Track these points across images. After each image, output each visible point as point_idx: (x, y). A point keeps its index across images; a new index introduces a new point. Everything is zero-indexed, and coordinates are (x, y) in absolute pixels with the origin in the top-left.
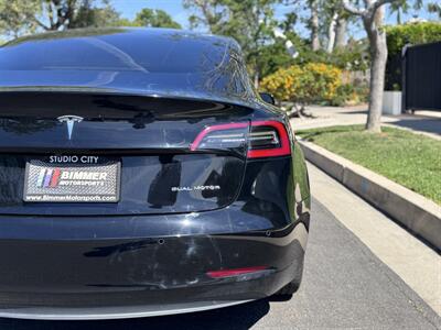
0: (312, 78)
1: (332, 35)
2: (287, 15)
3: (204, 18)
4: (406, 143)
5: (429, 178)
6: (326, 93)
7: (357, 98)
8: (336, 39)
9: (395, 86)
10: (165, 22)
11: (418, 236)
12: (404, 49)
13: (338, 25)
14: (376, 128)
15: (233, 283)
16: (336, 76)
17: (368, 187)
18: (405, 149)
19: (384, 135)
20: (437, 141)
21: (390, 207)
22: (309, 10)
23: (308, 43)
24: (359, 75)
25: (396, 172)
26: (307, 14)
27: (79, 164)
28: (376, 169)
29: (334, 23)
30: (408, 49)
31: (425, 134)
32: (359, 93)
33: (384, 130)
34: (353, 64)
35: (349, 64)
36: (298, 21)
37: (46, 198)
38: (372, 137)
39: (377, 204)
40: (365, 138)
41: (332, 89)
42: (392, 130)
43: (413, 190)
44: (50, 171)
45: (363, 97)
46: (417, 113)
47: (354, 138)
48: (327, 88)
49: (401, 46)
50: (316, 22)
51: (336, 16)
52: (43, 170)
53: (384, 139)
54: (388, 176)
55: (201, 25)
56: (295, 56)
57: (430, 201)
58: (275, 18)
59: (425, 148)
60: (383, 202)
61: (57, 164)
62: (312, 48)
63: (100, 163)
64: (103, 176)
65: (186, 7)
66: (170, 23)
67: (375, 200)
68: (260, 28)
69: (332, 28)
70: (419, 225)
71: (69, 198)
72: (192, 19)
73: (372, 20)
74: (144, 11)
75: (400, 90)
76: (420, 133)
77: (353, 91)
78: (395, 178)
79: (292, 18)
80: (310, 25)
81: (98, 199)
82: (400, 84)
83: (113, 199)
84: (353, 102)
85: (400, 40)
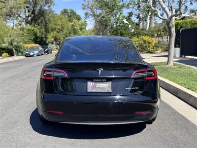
0: (143, 43)
1: (148, 21)
2: (129, 13)
3: (91, 13)
4: (184, 70)
5: (194, 84)
6: (149, 49)
7: (160, 49)
8: (150, 24)
9: (177, 45)
10: (73, 15)
11: (191, 105)
12: (181, 30)
13: (151, 17)
14: (171, 64)
15: (142, 115)
16: (153, 41)
17: (171, 88)
18: (183, 73)
19: (174, 67)
20: (195, 70)
21: (180, 95)
22: (138, 11)
23: (138, 25)
24: (160, 39)
25: (181, 82)
26: (137, 12)
27: (101, 82)
28: (174, 81)
29: (149, 16)
30: (182, 30)
31: (190, 66)
32: (161, 47)
33: (174, 65)
34: (158, 34)
35: (156, 35)
36: (133, 16)
37: (93, 91)
38: (170, 68)
39: (175, 94)
40: (167, 68)
41: (151, 47)
42: (177, 65)
43: (188, 89)
44: (93, 83)
45: (163, 49)
46: (186, 57)
47: (163, 68)
48: (149, 47)
49: (180, 29)
50: (141, 15)
51: (150, 14)
52: (92, 83)
53: (175, 68)
54: (179, 84)
55: (90, 17)
56: (133, 31)
57: (195, 93)
58: (123, 15)
59: (191, 73)
60: (177, 93)
61: (95, 82)
62: (139, 27)
63: (107, 81)
64: (108, 85)
65: (84, 9)
66: (76, 15)
67: (174, 92)
68: (118, 20)
69: (148, 18)
70: (191, 101)
71: (99, 91)
72: (86, 14)
73: (170, 22)
74: (64, 10)
75: (179, 47)
76: (188, 66)
77: (158, 47)
78: (181, 84)
79: (131, 14)
80: (138, 17)
81: (107, 91)
82: (179, 45)
83: (111, 91)
84: (159, 51)
85: (179, 27)
